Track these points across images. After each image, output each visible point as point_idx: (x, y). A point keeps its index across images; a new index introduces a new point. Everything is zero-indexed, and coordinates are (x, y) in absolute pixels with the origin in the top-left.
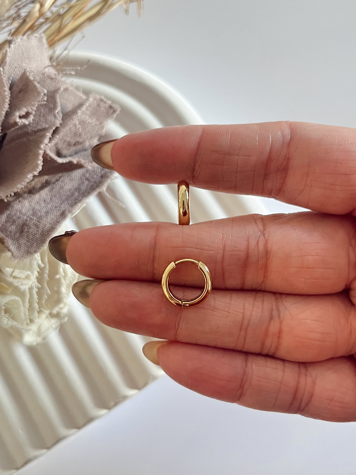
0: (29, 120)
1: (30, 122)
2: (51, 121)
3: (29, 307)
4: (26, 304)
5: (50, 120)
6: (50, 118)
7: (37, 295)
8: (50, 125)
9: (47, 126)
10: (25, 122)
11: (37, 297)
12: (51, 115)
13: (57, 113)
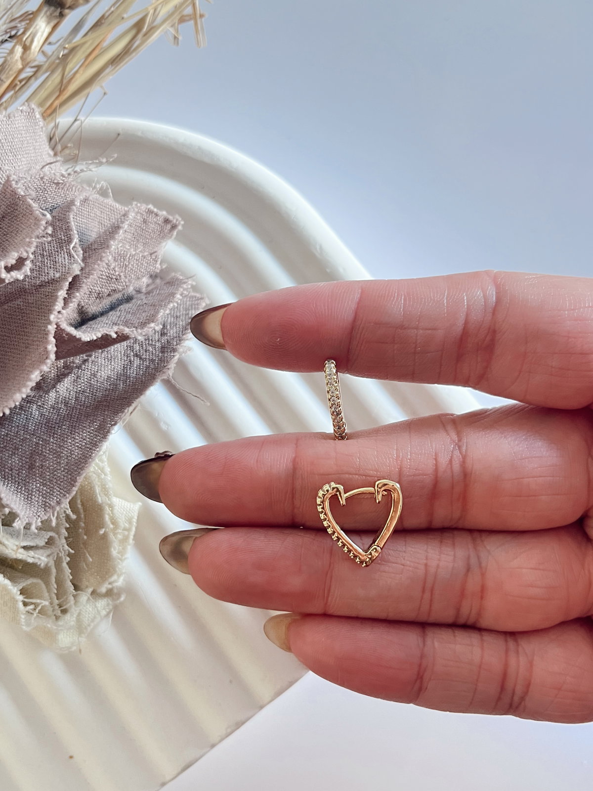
0: (23, 271)
1: (26, 274)
2: (64, 263)
3: (57, 590)
4: (52, 587)
5: (62, 262)
6: (62, 258)
7: (70, 568)
8: (62, 272)
9: (57, 275)
10: (16, 276)
11: (70, 571)
12: (63, 252)
13: (74, 247)
